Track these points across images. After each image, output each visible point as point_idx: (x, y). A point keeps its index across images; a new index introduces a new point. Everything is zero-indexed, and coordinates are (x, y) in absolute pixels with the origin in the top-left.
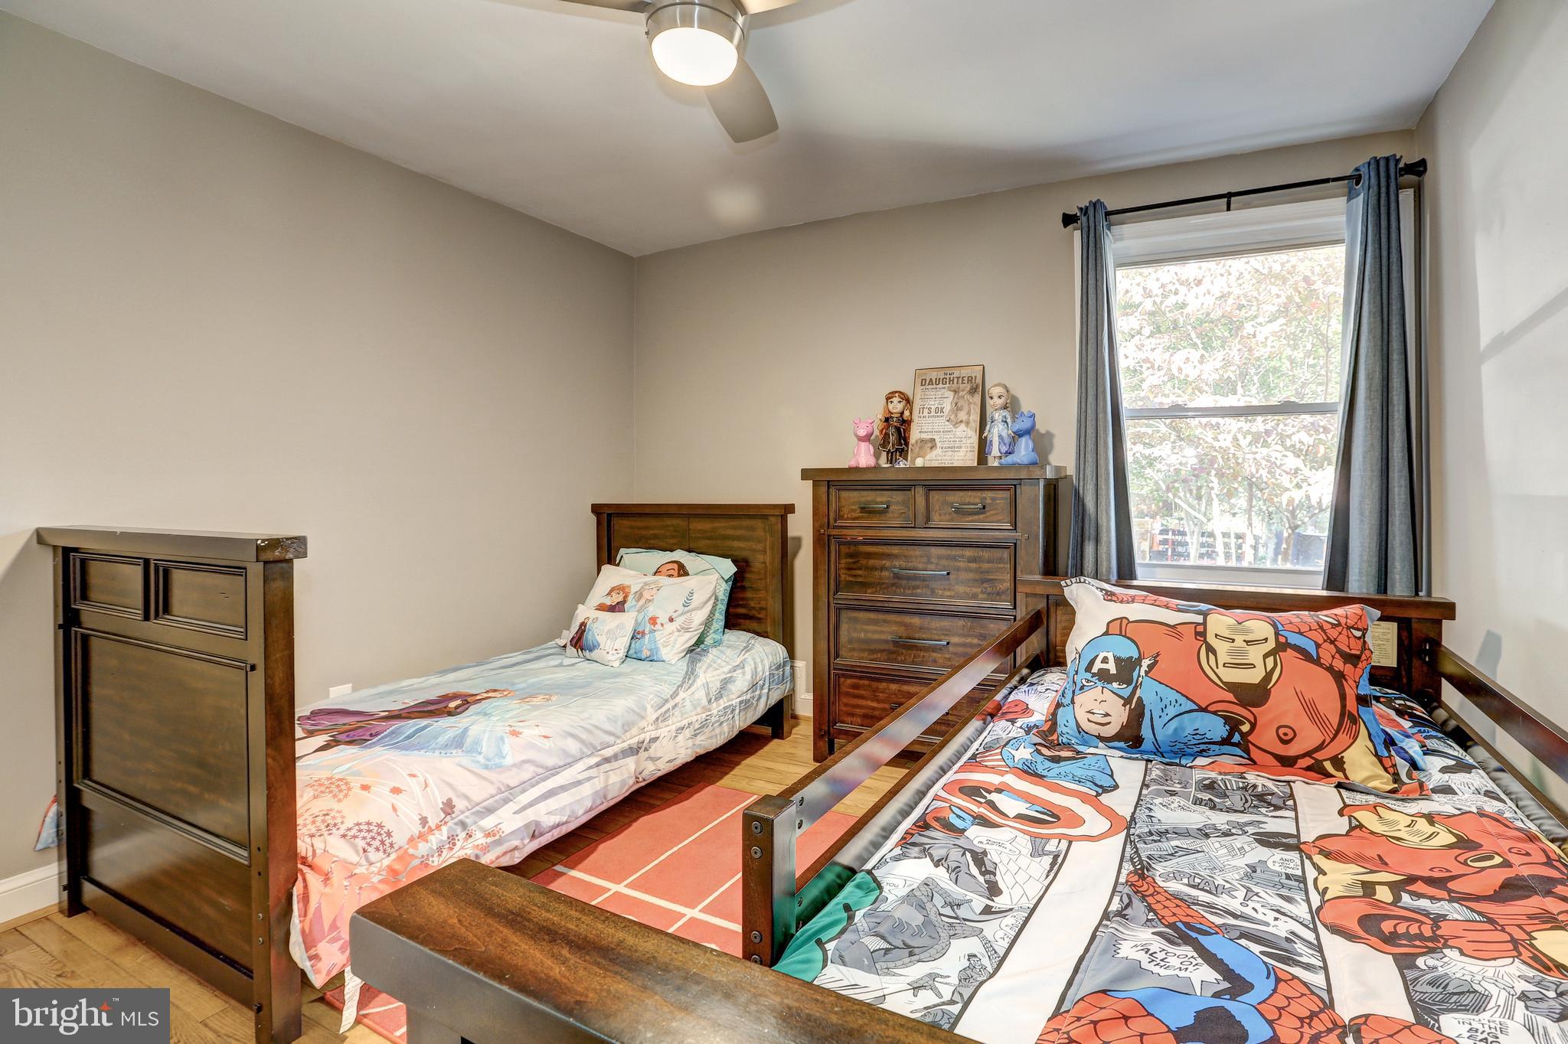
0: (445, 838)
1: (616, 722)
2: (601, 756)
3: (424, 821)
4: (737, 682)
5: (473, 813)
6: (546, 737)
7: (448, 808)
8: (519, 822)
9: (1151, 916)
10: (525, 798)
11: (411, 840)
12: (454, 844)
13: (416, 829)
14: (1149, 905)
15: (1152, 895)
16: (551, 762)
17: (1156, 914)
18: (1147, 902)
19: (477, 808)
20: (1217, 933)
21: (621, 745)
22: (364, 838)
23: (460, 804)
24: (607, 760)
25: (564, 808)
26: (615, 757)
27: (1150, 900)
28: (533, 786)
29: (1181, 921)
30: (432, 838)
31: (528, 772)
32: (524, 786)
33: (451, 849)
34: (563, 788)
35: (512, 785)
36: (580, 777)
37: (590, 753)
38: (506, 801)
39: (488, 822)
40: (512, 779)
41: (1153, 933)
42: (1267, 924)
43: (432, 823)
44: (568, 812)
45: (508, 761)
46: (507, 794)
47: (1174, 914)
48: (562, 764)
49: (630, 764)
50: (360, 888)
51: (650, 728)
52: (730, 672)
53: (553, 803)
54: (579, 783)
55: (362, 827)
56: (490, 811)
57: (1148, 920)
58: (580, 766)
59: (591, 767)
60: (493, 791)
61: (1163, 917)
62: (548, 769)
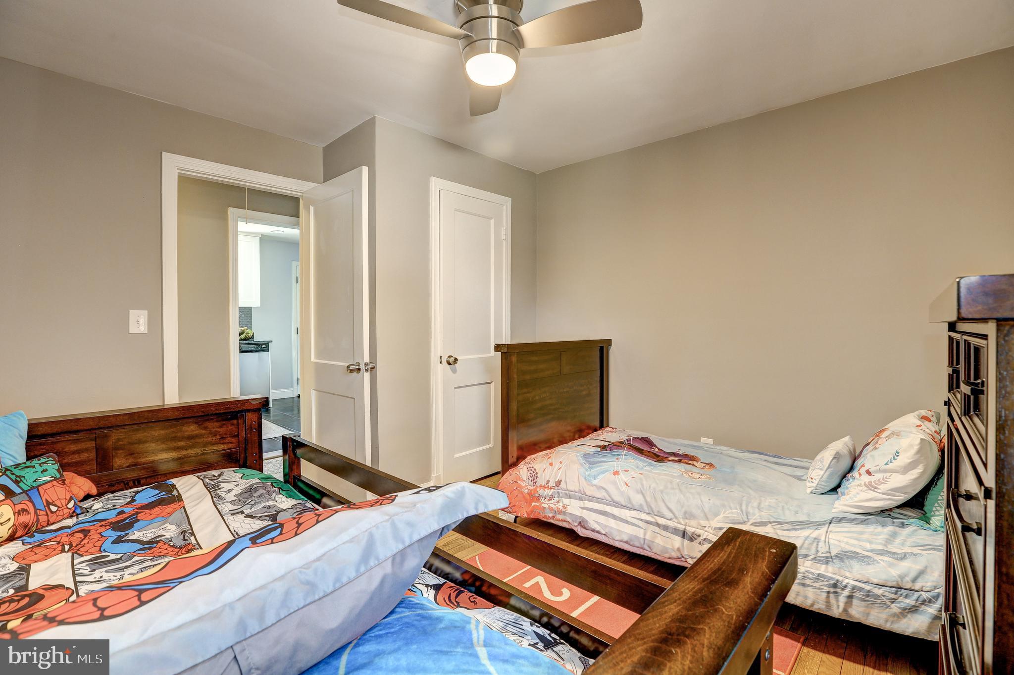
0: (550, 494)
1: (682, 507)
2: (656, 520)
3: (548, 482)
4: (870, 567)
5: (565, 493)
6: (627, 484)
7: (558, 483)
8: (578, 513)
9: (171, 543)
10: (589, 504)
11: (541, 486)
12: (551, 500)
13: (544, 483)
14: (176, 548)
15: (178, 552)
16: (618, 498)
17: (169, 545)
18: (178, 548)
19: (567, 492)
20: (134, 552)
21: (677, 525)
22: (531, 473)
23: (563, 485)
24: (658, 525)
25: (606, 526)
26: (666, 528)
27: (177, 550)
28: (597, 502)
29: (155, 547)
30: (546, 490)
31: (601, 494)
32: (592, 498)
33: (549, 500)
34: (614, 517)
35: (587, 494)
36: (629, 519)
37: (647, 512)
38: (580, 499)
39: (566, 501)
40: (590, 491)
41: (165, 536)
42: (106, 572)
43: (551, 485)
44: (607, 530)
45: (595, 482)
46: (582, 496)
47: (160, 548)
48: (624, 504)
49: (677, 541)
50: (517, 488)
51: (710, 530)
52: (872, 551)
53: (602, 519)
54: (627, 522)
55: (533, 469)
56: (570, 497)
57: (171, 541)
58: (634, 513)
59: (641, 520)
60: (577, 490)
61: (164, 544)
62: (613, 501)
